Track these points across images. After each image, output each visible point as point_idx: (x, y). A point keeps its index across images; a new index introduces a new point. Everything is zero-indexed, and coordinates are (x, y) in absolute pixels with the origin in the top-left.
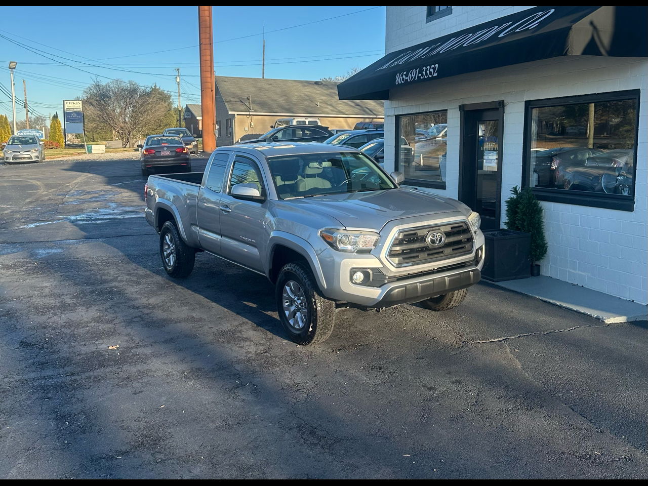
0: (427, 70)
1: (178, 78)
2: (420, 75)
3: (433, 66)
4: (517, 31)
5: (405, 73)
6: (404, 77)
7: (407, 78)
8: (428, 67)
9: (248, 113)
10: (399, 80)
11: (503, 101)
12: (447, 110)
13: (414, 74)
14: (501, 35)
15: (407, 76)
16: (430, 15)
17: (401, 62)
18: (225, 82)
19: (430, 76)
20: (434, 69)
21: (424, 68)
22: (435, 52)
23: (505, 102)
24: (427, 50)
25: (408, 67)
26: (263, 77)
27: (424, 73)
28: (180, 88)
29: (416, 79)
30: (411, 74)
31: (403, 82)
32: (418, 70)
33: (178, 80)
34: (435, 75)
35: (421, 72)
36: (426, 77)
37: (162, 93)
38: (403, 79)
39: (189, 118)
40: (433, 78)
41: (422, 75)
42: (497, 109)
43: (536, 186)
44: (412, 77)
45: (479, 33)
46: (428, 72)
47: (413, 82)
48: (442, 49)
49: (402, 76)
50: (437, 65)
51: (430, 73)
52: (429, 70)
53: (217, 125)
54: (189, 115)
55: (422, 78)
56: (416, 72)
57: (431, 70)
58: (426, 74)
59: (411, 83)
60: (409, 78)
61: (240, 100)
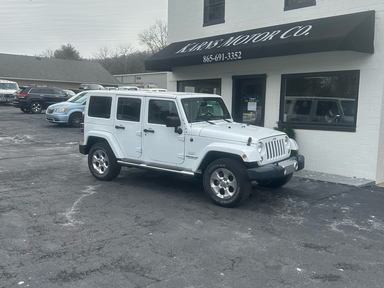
0: (231, 55)
2: (226, 57)
3: (237, 53)
4: (295, 36)
5: (211, 56)
7: (214, 59)
8: (233, 53)
10: (206, 59)
11: (265, 74)
12: (221, 78)
15: (213, 57)
16: (206, 23)
17: (198, 49)
19: (235, 58)
20: (238, 54)
23: (267, 75)
24: (214, 43)
27: (229, 56)
29: (223, 59)
30: (217, 56)
31: (210, 61)
32: (223, 54)
34: (240, 58)
35: (226, 55)
36: (231, 59)
38: (210, 59)
40: (238, 59)
41: (228, 58)
42: (261, 79)
43: (286, 121)
44: (219, 59)
46: (233, 56)
47: (221, 61)
49: (209, 57)
50: (240, 52)
51: (235, 57)
52: (234, 55)
55: (228, 59)
56: (222, 56)
57: (236, 55)
58: (231, 57)
59: (218, 62)
60: (216, 59)
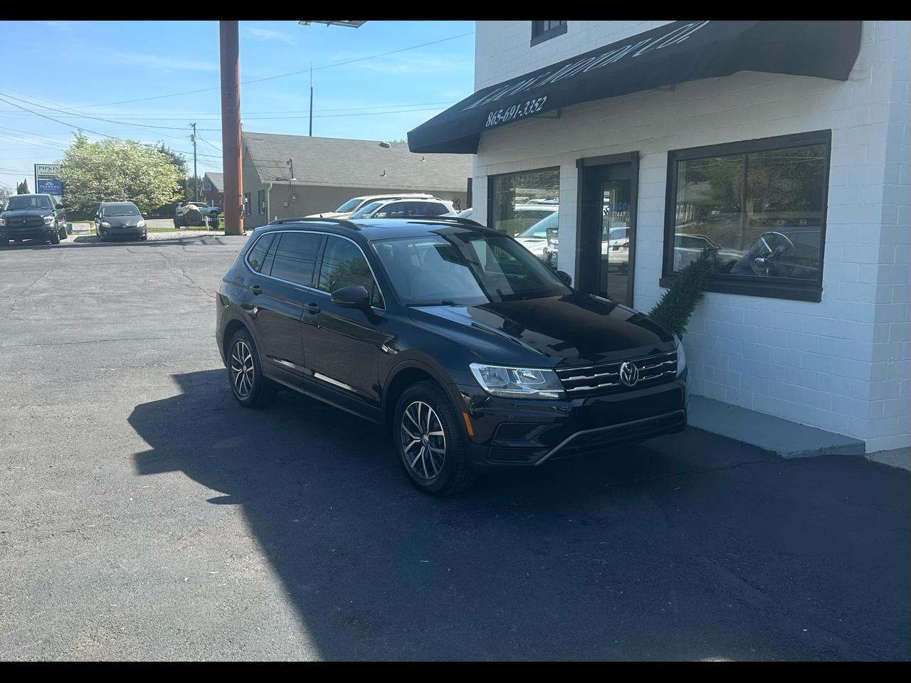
0: (530, 105)
2: (520, 112)
4: (658, 48)
5: (501, 111)
6: (499, 116)
7: (502, 117)
8: (533, 101)
9: (288, 183)
10: (491, 120)
11: (638, 152)
12: (559, 167)
13: (511, 113)
14: (636, 55)
15: (502, 114)
16: (537, 36)
17: (498, 97)
20: (541, 102)
21: (528, 103)
22: (543, 83)
23: (641, 153)
24: (532, 81)
25: (506, 103)
26: (310, 135)
27: (526, 108)
28: (196, 150)
29: (514, 117)
31: (496, 122)
32: (519, 106)
35: (522, 108)
36: (526, 113)
38: (497, 119)
39: (209, 191)
41: (523, 112)
42: (629, 164)
44: (509, 116)
45: (605, 56)
48: (553, 79)
49: (496, 115)
50: (545, 98)
52: (534, 105)
54: (209, 188)
55: (521, 115)
56: (516, 109)
60: (505, 117)
61: (277, 165)
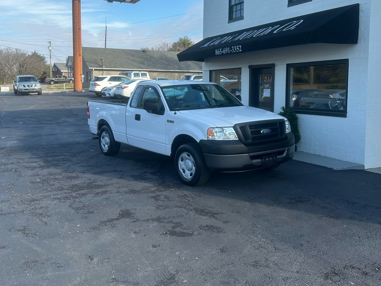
0: (234, 48)
1: (50, 47)
2: (231, 51)
3: (238, 46)
4: (284, 30)
5: (221, 49)
6: (221, 51)
7: (223, 52)
8: (235, 47)
9: (101, 68)
10: (217, 52)
11: (275, 64)
12: (242, 68)
13: (226, 50)
14: (275, 32)
15: (222, 50)
16: (230, 20)
17: (216, 43)
18: (86, 50)
19: (237, 51)
20: (239, 48)
21: (233, 47)
22: (236, 39)
24: (230, 38)
25: (222, 46)
27: (233, 49)
28: (51, 53)
29: (229, 52)
30: (225, 49)
31: (220, 54)
32: (229, 48)
33: (50, 48)
34: (241, 51)
35: (231, 49)
36: (235, 52)
37: (39, 56)
38: (220, 52)
39: (56, 71)
40: (239, 52)
41: (232, 51)
42: (270, 68)
44: (226, 52)
45: (261, 30)
46: (235, 49)
47: (228, 54)
48: (241, 37)
49: (219, 50)
50: (240, 46)
52: (236, 48)
53: (83, 75)
54: (56, 69)
55: (232, 52)
56: (228, 49)
57: (238, 48)
58: (235, 50)
59: (226, 54)
60: (224, 52)
61: (96, 61)
